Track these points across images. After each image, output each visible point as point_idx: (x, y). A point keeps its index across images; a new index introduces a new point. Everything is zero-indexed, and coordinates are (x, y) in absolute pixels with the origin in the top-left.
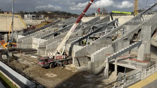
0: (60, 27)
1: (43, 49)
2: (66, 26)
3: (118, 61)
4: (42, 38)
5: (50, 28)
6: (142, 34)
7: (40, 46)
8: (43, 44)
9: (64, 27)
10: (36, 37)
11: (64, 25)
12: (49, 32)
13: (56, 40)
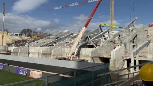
0: (53, 38)
2: (58, 38)
4: (41, 46)
5: (43, 40)
6: (139, 38)
7: (43, 52)
8: (46, 51)
9: (57, 38)
12: (44, 42)
13: (57, 47)
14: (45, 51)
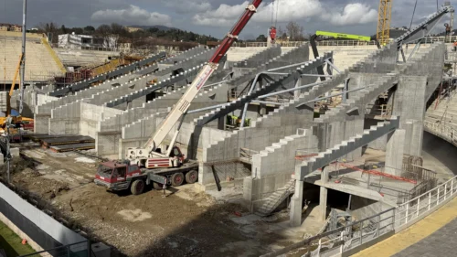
0: (164, 72)
1: (112, 137)
2: (182, 70)
3: (330, 176)
4: (109, 105)
5: (133, 76)
6: (400, 98)
7: (102, 127)
8: (113, 124)
9: (175, 72)
10: (93, 102)
11: (176, 67)
12: (132, 87)
13: (152, 110)
14: (109, 125)
